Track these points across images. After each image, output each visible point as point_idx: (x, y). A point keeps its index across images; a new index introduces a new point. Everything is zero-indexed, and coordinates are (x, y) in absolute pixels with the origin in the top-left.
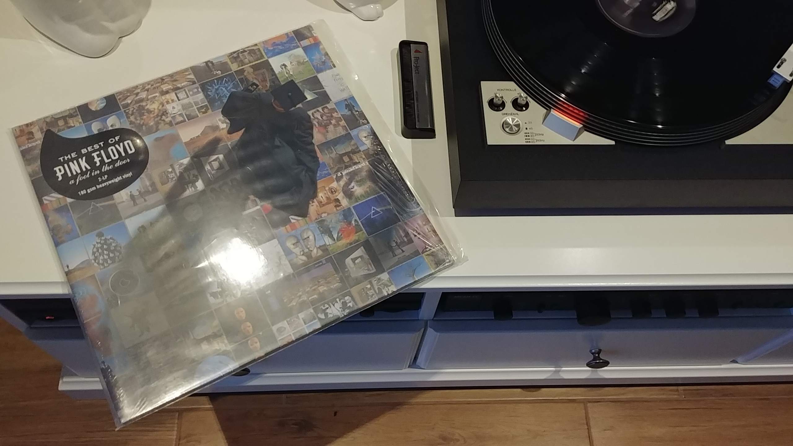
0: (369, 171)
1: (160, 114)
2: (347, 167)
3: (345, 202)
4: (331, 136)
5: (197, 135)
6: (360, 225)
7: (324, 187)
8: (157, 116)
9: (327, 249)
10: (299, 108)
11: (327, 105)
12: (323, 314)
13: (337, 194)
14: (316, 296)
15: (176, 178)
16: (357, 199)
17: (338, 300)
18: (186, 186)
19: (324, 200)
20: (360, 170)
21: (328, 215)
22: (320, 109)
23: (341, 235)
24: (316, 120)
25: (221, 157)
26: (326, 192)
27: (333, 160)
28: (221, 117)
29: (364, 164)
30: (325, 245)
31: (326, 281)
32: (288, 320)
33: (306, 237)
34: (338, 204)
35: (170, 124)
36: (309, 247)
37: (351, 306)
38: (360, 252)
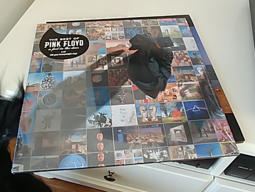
0: (198, 87)
1: (101, 34)
2: (185, 81)
3: (179, 98)
4: (181, 65)
5: (114, 46)
6: (184, 113)
7: (170, 87)
8: (99, 34)
9: (161, 119)
10: (169, 49)
11: (184, 51)
12: (147, 156)
13: (176, 92)
14: (146, 143)
15: (96, 61)
16: (187, 99)
17: (159, 150)
18: (99, 66)
19: (168, 94)
20: (193, 85)
21: (168, 101)
22: (179, 52)
23: (172, 114)
24: (176, 56)
25: (121, 58)
26: (170, 90)
27: (179, 75)
28: (129, 42)
29: (196, 83)
30: (161, 117)
31: (155, 137)
32: (126, 151)
33: (151, 109)
34: (175, 97)
35: (104, 39)
36: (151, 114)
37: (166, 157)
38: (180, 127)
